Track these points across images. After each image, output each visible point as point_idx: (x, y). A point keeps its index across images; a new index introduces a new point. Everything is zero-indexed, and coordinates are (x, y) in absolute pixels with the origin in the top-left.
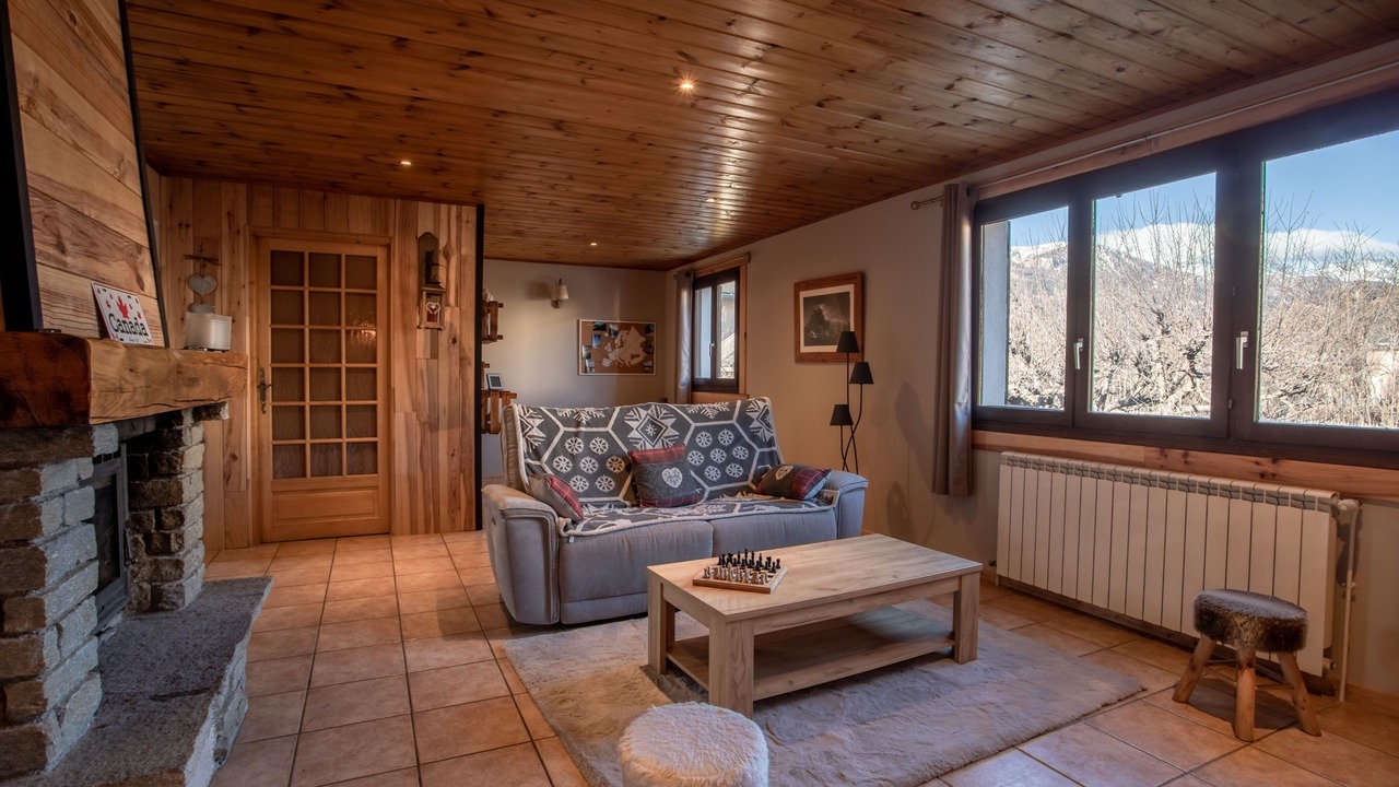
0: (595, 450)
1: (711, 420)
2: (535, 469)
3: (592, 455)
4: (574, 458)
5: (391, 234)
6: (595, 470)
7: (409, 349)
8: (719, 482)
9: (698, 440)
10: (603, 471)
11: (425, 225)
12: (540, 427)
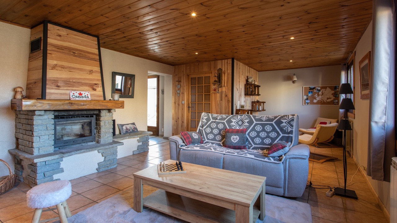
0: (219, 127)
1: (263, 121)
2: (201, 130)
3: (218, 128)
4: (212, 129)
5: (212, 70)
6: (217, 133)
7: (215, 98)
8: (259, 144)
9: (256, 128)
10: (219, 134)
11: (219, 66)
12: (206, 119)
